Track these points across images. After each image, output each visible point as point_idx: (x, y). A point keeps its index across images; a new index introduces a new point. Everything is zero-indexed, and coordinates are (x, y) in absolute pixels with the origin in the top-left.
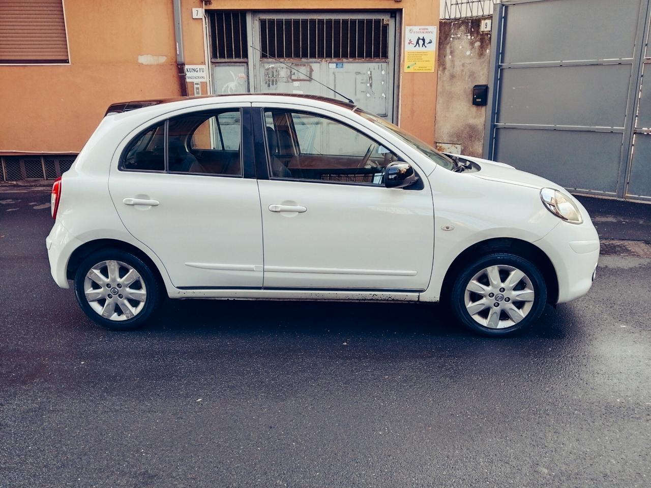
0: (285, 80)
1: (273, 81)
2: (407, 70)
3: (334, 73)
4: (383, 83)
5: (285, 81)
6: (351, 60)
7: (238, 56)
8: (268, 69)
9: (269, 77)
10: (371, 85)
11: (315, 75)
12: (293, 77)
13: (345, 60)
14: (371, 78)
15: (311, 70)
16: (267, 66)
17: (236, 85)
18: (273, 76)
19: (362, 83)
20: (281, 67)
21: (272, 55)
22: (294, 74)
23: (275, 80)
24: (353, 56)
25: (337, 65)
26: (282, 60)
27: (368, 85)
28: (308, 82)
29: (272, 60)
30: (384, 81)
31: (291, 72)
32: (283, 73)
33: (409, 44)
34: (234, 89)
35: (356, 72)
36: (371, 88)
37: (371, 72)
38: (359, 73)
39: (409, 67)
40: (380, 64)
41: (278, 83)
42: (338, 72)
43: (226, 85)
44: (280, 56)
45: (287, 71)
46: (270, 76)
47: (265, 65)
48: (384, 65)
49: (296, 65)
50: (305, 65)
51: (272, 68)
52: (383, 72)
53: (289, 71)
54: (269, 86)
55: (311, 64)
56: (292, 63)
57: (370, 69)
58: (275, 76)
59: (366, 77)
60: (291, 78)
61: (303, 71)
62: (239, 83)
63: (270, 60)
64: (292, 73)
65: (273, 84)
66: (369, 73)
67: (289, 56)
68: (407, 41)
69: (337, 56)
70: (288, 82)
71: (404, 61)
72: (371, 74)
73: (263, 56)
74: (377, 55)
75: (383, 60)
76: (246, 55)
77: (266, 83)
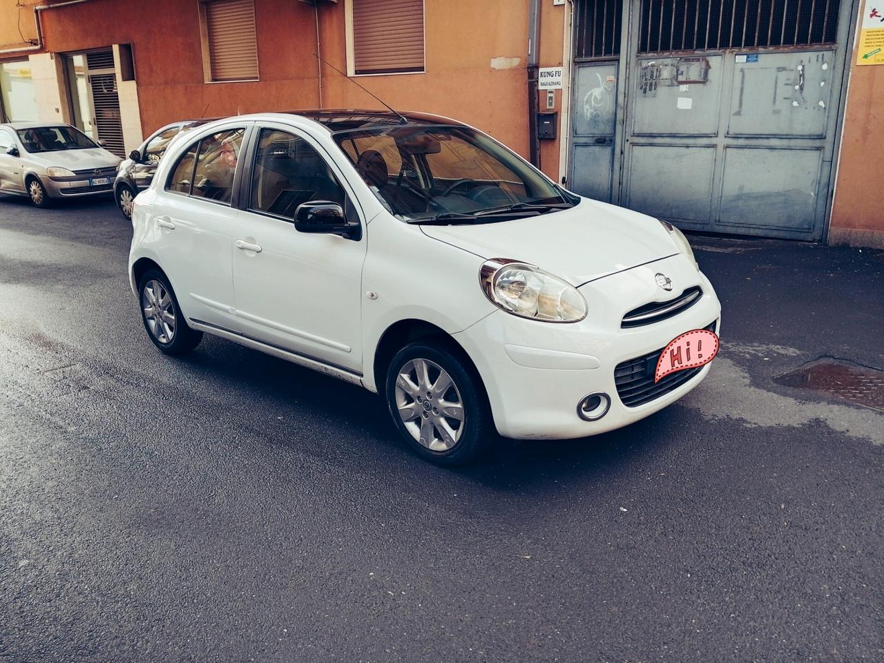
0: (668, 82)
1: (651, 84)
2: (860, 61)
3: (742, 70)
4: (822, 84)
5: (668, 84)
6: (771, 49)
7: (608, 52)
8: (646, 68)
9: (646, 80)
10: (801, 88)
11: (712, 74)
12: (681, 78)
13: (761, 49)
14: (802, 76)
15: (708, 66)
16: (645, 64)
17: (602, 92)
18: (652, 77)
19: (787, 84)
20: (665, 65)
21: (654, 49)
22: (682, 74)
23: (654, 84)
24: (775, 42)
25: (748, 57)
26: (666, 54)
27: (797, 87)
28: (701, 85)
29: (652, 54)
30: (824, 81)
31: (678, 70)
32: (666, 73)
33: (871, 16)
34: (599, 98)
35: (778, 68)
36: (801, 93)
37: (803, 67)
38: (783, 69)
39: (866, 56)
40: (820, 54)
41: (659, 88)
42: (749, 69)
43: (590, 92)
44: (665, 48)
45: (672, 69)
46: (648, 77)
47: (643, 61)
48: (828, 54)
49: (687, 60)
50: (698, 60)
51: (653, 66)
52: (825, 67)
53: (675, 69)
54: (645, 92)
55: (708, 58)
56: (681, 58)
57: (802, 61)
58: (654, 78)
59: (793, 76)
60: (677, 79)
61: (694, 71)
62: (605, 89)
63: (650, 55)
64: (679, 73)
65: (650, 90)
66: (800, 68)
67: (677, 47)
68: (868, 12)
69: (749, 43)
70: (672, 85)
71: (857, 46)
72: (803, 70)
73: (643, 48)
74: (816, 39)
75: (827, 46)
76: (618, 51)
77: (641, 88)
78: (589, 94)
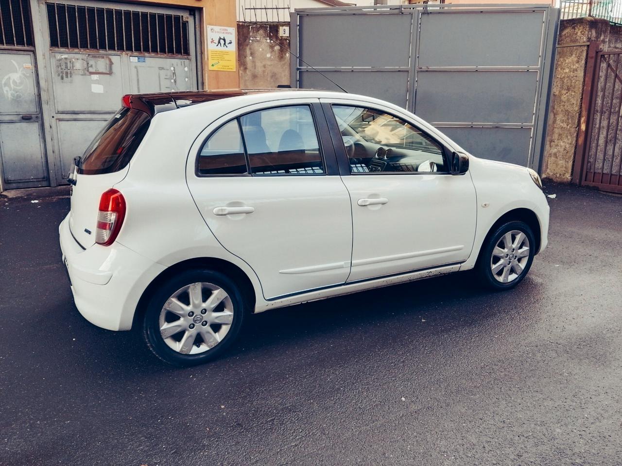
0: (81, 72)
1: (67, 73)
2: (211, 68)
3: (136, 67)
4: (187, 79)
5: (81, 73)
6: (153, 54)
7: (20, 42)
8: (60, 60)
9: (62, 69)
10: (175, 81)
11: (115, 68)
12: (91, 70)
13: (146, 54)
14: (174, 73)
15: (111, 63)
16: (59, 56)
17: (20, 77)
18: (66, 67)
19: (166, 79)
20: (77, 58)
21: (64, 45)
22: (91, 66)
23: (69, 72)
24: (155, 50)
25: (139, 59)
26: (76, 50)
27: (173, 81)
28: (108, 75)
29: (64, 49)
30: (187, 78)
31: (88, 64)
32: (79, 65)
33: (212, 42)
34: (18, 82)
35: (159, 68)
36: (176, 84)
37: (174, 68)
38: (163, 68)
39: (213, 65)
40: (183, 61)
41: (74, 76)
42: (140, 67)
44: (74, 45)
45: (83, 63)
46: (63, 67)
47: (56, 54)
48: (187, 61)
49: (94, 57)
50: (103, 58)
51: (66, 59)
52: (186, 69)
53: (85, 63)
54: (62, 78)
55: (110, 57)
56: (89, 55)
57: (173, 64)
58: (69, 68)
59: (169, 74)
60: (88, 71)
61: (101, 64)
62: (24, 74)
63: (62, 50)
64: (89, 65)
65: (67, 77)
66: (172, 69)
67: (84, 46)
68: (209, 40)
69: (138, 49)
70: (84, 75)
71: (208, 59)
72: (174, 70)
73: (54, 43)
74: (179, 52)
75: (186, 57)
76: (31, 42)
77: (59, 75)
78: (6, 77)
